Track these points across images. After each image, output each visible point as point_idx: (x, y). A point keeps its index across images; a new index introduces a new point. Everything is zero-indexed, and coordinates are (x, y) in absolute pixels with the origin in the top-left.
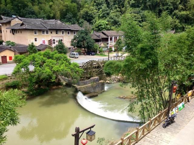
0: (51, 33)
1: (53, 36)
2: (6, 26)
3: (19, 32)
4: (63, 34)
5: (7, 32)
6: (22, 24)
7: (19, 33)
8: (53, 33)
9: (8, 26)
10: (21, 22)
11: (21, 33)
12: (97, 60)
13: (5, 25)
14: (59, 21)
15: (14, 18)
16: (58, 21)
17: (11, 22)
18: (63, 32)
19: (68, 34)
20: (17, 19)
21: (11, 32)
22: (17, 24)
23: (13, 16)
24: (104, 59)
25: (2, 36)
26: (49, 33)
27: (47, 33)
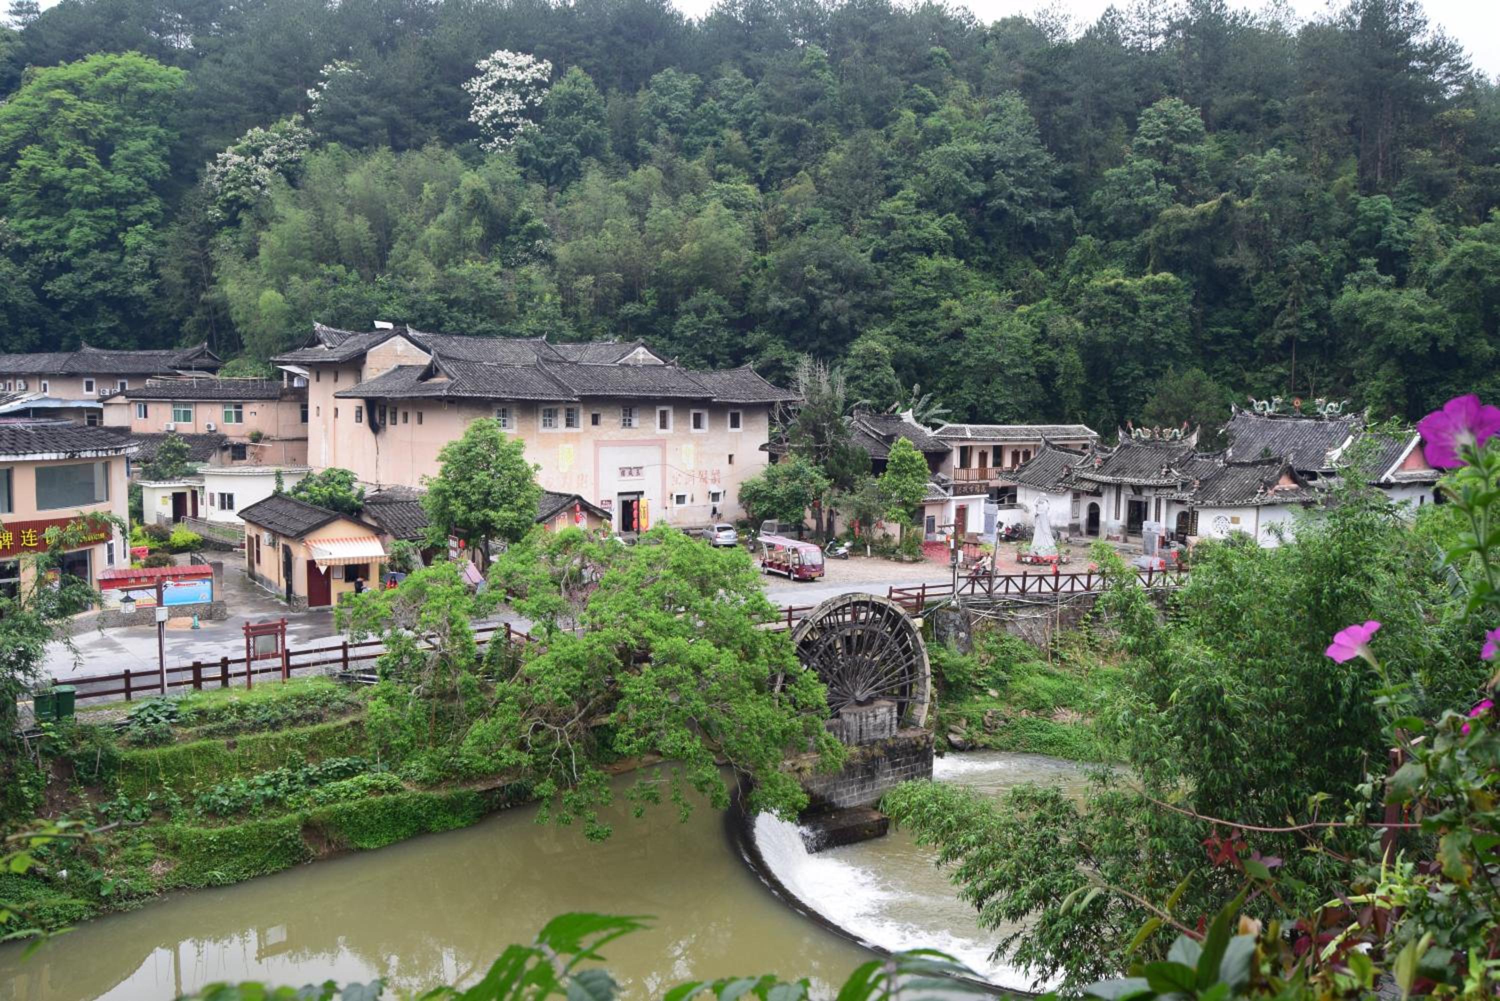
0: (595, 421)
1: (605, 438)
2: (336, 380)
3: (406, 416)
4: (663, 425)
5: (336, 415)
6: (430, 372)
7: (406, 421)
8: (603, 419)
9: (346, 383)
10: (425, 359)
11: (420, 421)
12: (880, 593)
13: (332, 379)
14: (641, 349)
15: (386, 335)
16: (634, 348)
17: (369, 359)
18: (663, 415)
19: (697, 425)
20: (399, 344)
21: (359, 418)
22: (401, 367)
23: (379, 324)
24: (924, 588)
25: (305, 439)
26: (584, 419)
27: (569, 423)
